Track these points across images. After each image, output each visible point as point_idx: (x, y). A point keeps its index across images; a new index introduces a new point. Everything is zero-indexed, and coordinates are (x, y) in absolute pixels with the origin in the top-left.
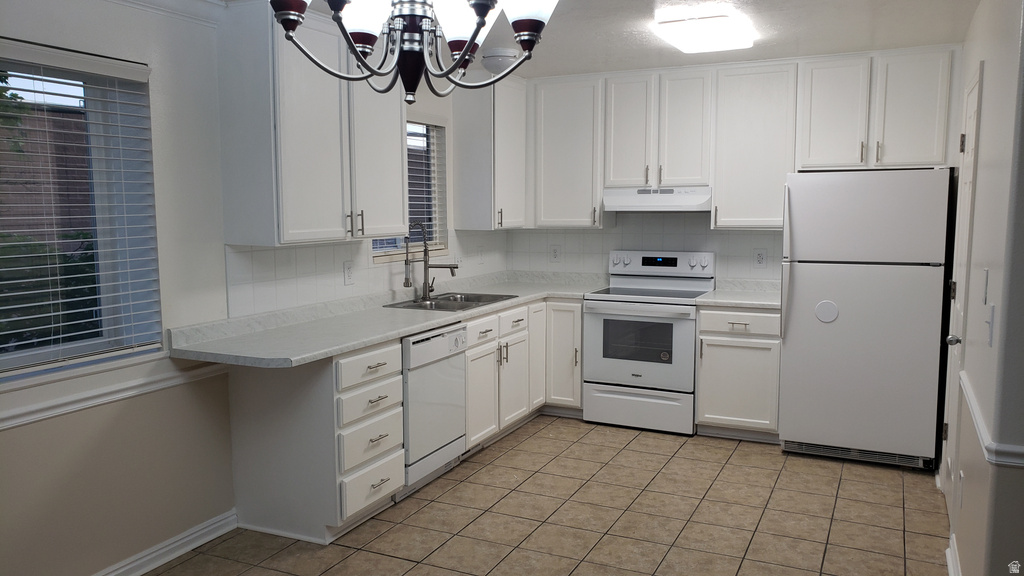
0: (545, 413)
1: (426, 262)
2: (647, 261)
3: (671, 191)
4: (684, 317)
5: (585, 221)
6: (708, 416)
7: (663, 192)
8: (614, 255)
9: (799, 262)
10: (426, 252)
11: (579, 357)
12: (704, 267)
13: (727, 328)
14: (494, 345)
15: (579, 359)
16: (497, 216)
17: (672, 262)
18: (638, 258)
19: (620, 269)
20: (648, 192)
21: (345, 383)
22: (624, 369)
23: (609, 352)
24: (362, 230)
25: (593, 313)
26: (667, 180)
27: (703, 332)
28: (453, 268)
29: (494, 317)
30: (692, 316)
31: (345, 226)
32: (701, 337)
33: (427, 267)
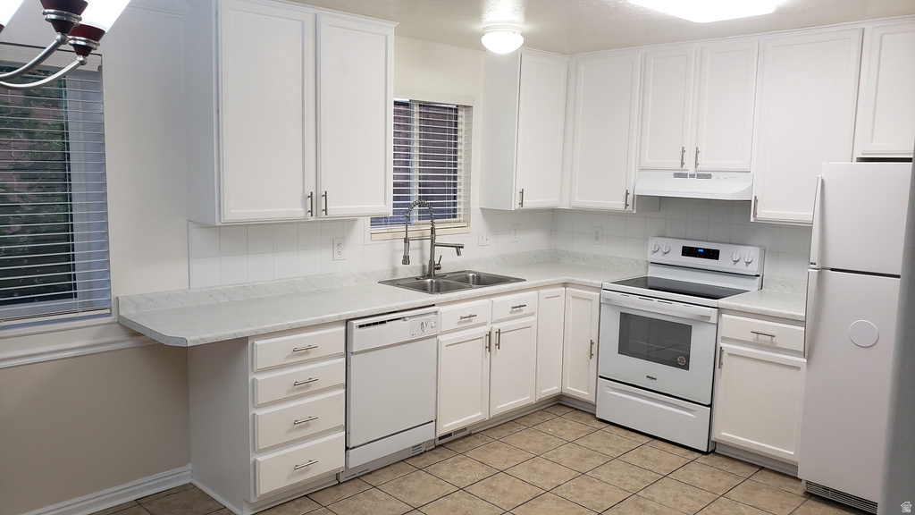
0: (561, 402)
1: (433, 241)
2: (687, 252)
3: (709, 177)
4: (703, 320)
5: (618, 204)
6: (724, 434)
7: (700, 176)
8: (652, 243)
9: (833, 270)
10: (433, 230)
11: (594, 350)
12: (748, 263)
13: (752, 337)
14: (485, 329)
15: (594, 352)
16: (518, 196)
17: (713, 254)
18: (678, 246)
19: (659, 258)
20: (685, 176)
21: (260, 365)
22: (638, 368)
23: (624, 349)
24: (326, 210)
25: (611, 304)
26: (705, 165)
27: (725, 339)
28: (458, 248)
29: (485, 301)
30: (713, 320)
31: (305, 206)
32: (722, 345)
33: (433, 245)
